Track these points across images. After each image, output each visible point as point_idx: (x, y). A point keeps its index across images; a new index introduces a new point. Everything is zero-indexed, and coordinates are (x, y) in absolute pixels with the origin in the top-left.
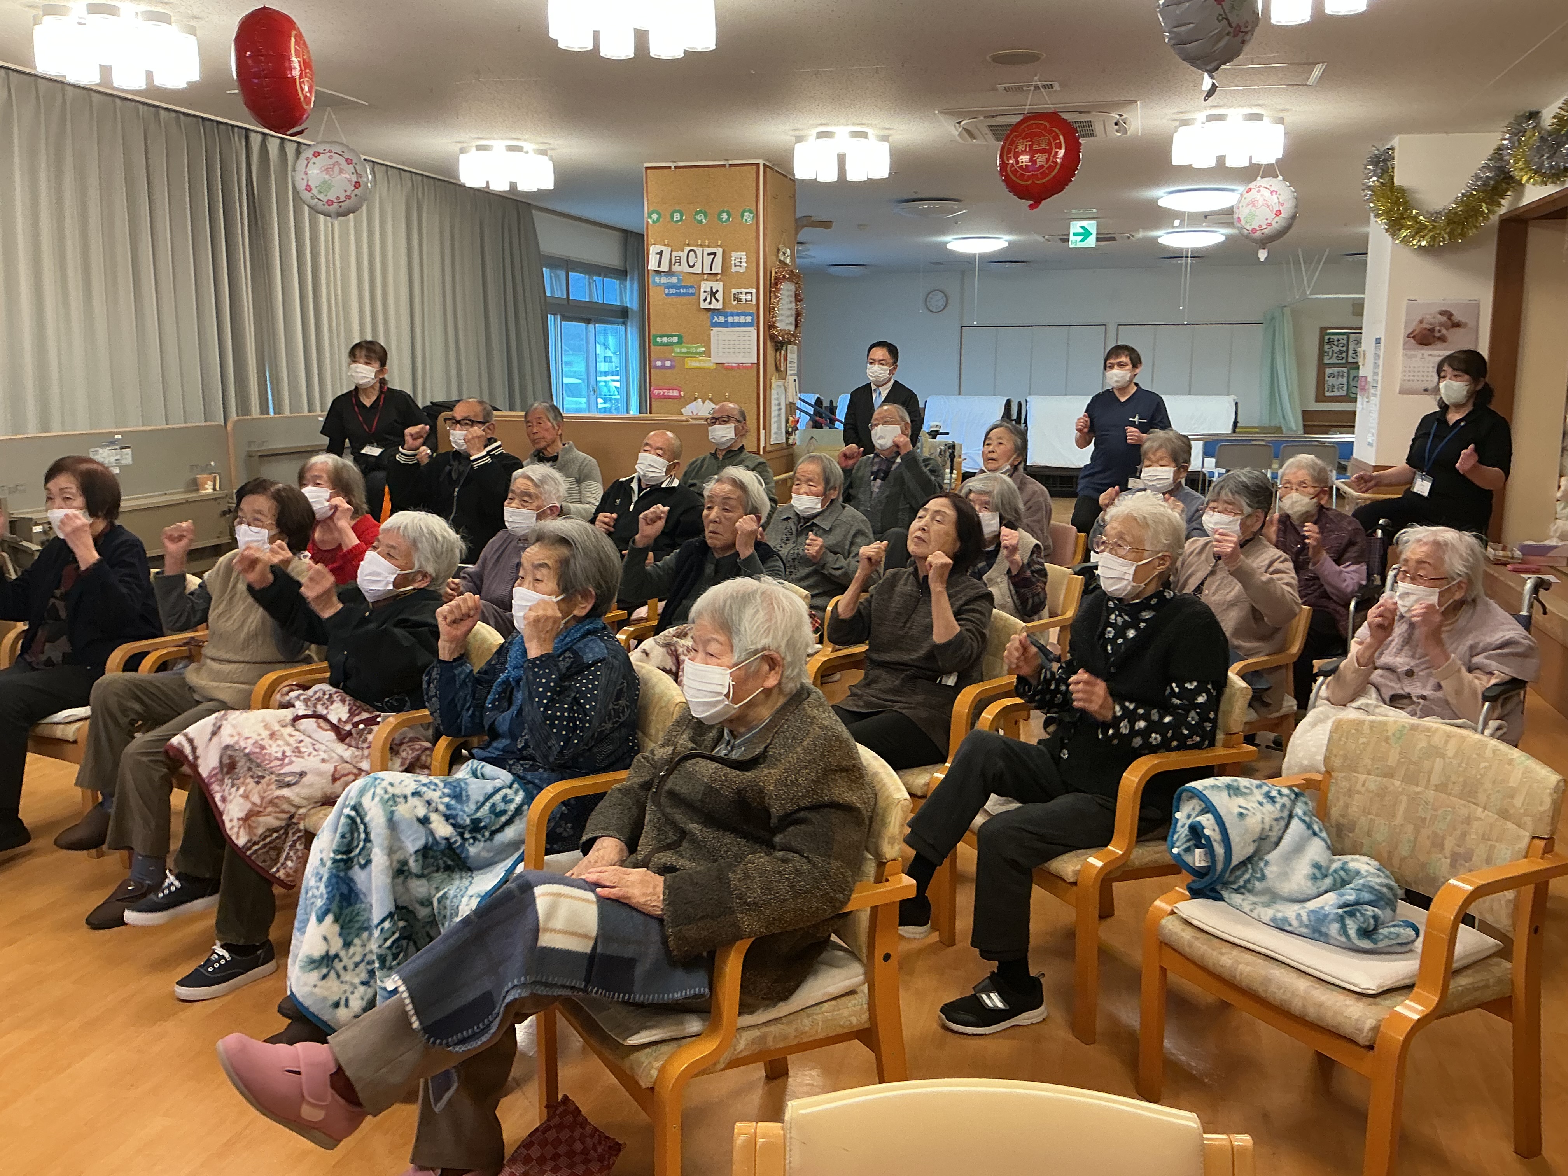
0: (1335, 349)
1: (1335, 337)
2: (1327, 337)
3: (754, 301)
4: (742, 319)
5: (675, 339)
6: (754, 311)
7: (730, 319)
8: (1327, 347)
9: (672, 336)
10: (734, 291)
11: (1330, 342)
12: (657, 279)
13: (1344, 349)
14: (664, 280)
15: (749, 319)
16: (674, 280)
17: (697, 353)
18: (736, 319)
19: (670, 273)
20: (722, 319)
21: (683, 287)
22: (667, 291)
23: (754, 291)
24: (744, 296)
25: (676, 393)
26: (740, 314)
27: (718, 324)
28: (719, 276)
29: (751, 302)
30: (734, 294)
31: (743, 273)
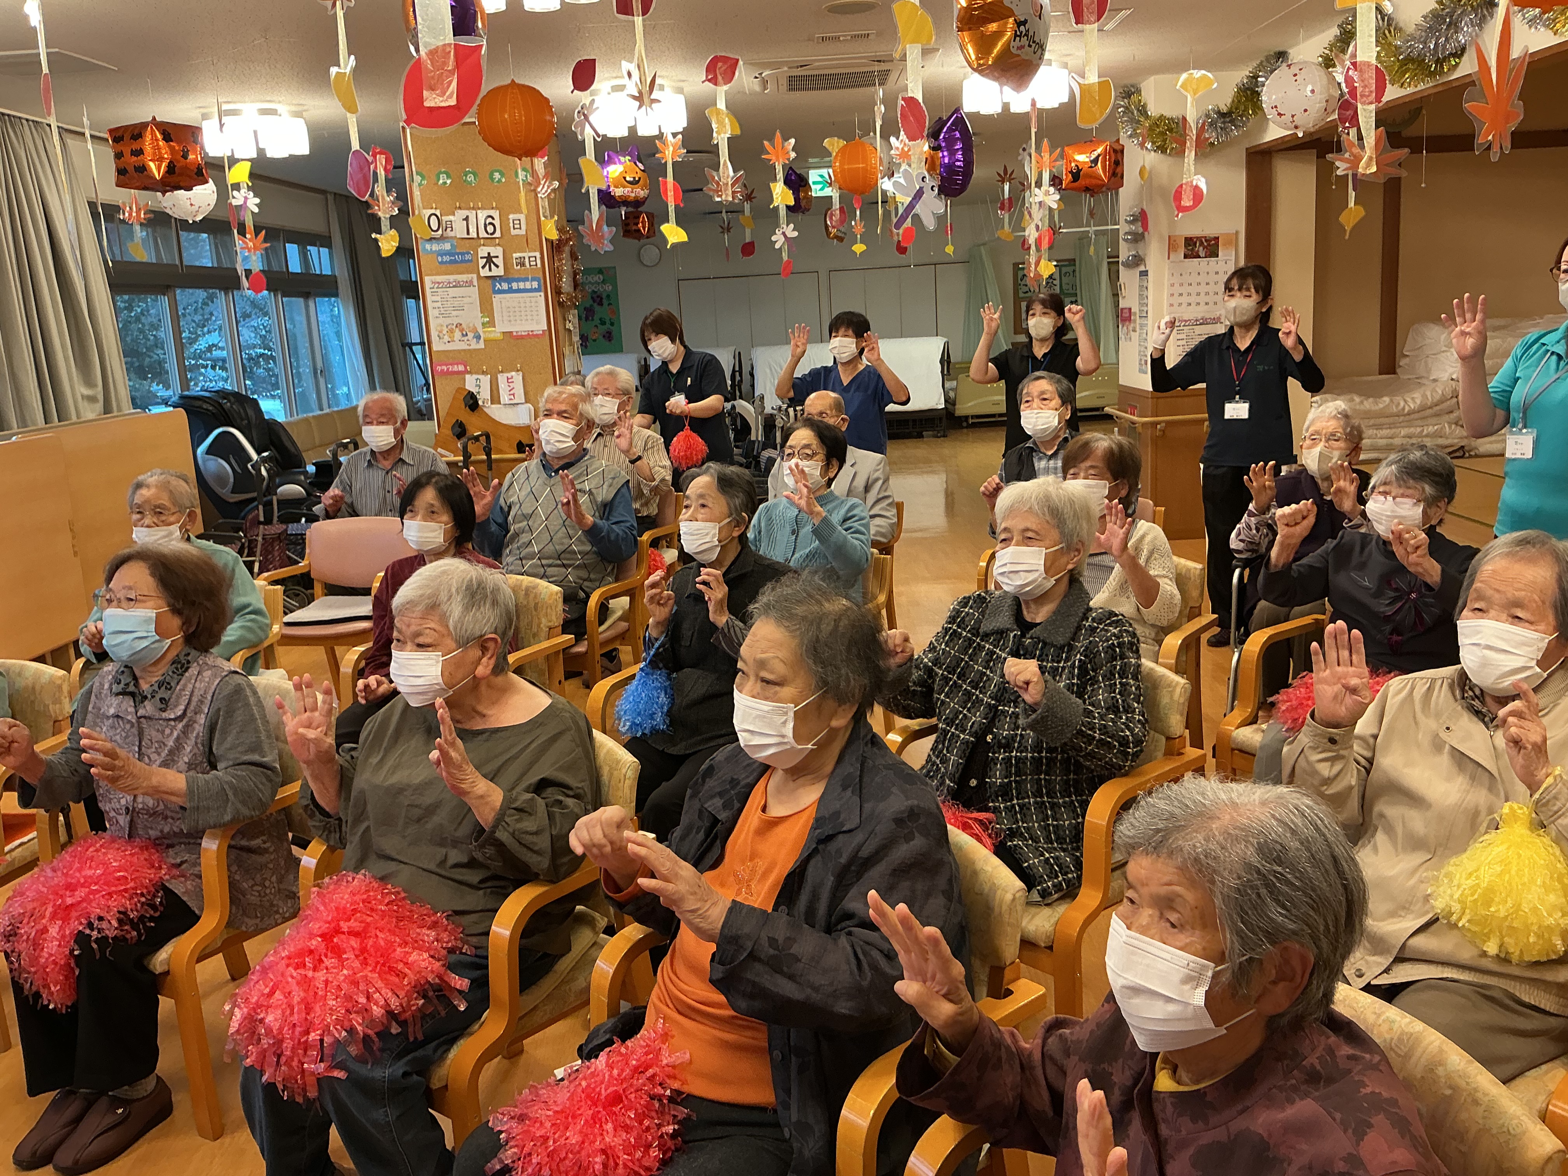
3: (539, 265)
4: (528, 285)
6: (541, 275)
10: (516, 256)
12: (428, 247)
14: (435, 247)
15: (535, 285)
16: (447, 246)
18: (522, 285)
19: (442, 238)
20: (505, 286)
21: (458, 254)
22: (440, 259)
23: (538, 255)
24: (527, 260)
25: (461, 368)
26: (525, 280)
27: (501, 292)
28: (497, 241)
29: (535, 267)
30: (516, 258)
31: (523, 236)
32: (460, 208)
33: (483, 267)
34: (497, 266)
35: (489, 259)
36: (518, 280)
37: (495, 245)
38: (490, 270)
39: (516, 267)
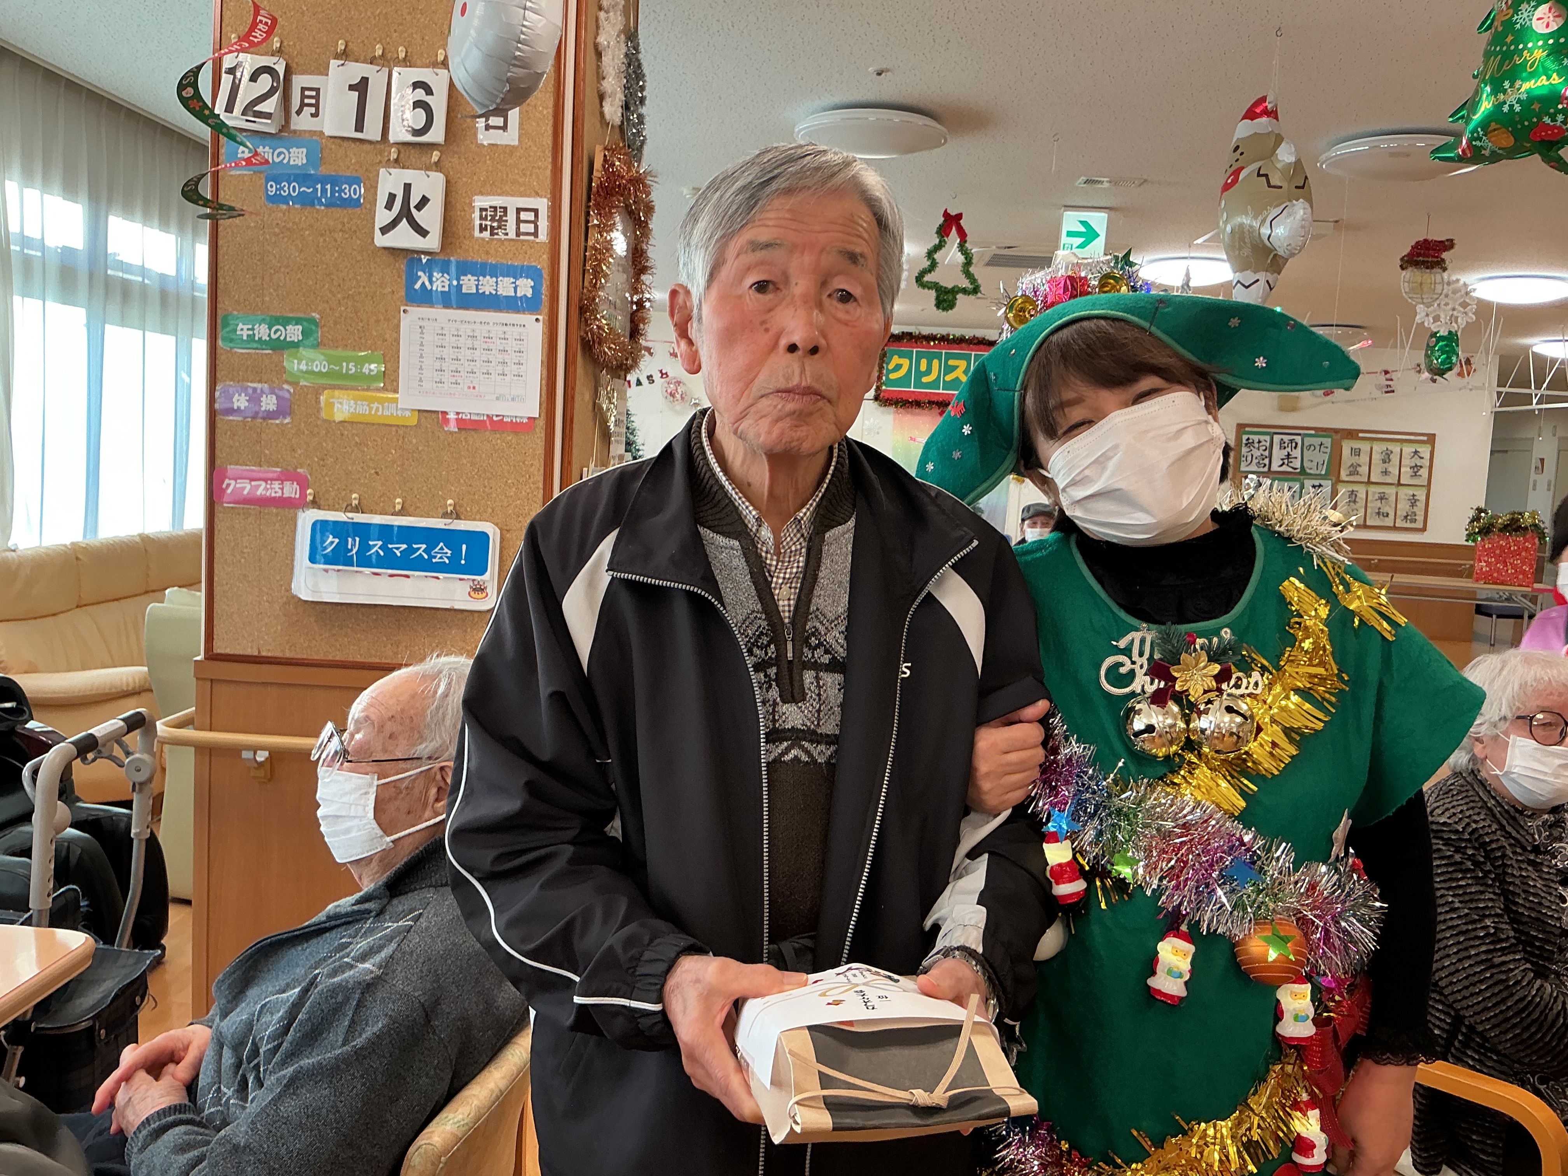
0: (1256, 453)
1: (1256, 438)
2: (1245, 437)
3: (543, 236)
4: (505, 287)
5: (294, 333)
6: (543, 263)
7: (469, 284)
8: (1244, 450)
9: (285, 322)
10: (481, 202)
11: (1249, 444)
13: (1267, 453)
15: (525, 287)
16: (298, 157)
17: (359, 376)
18: (488, 285)
19: (285, 134)
20: (440, 283)
21: (324, 180)
22: (272, 191)
23: (542, 204)
24: (511, 217)
25: (291, 490)
26: (498, 271)
27: (425, 298)
28: (436, 156)
29: (532, 238)
30: (482, 210)
31: (510, 150)
32: (345, 55)
36: (481, 270)
37: (428, 168)
39: (477, 233)
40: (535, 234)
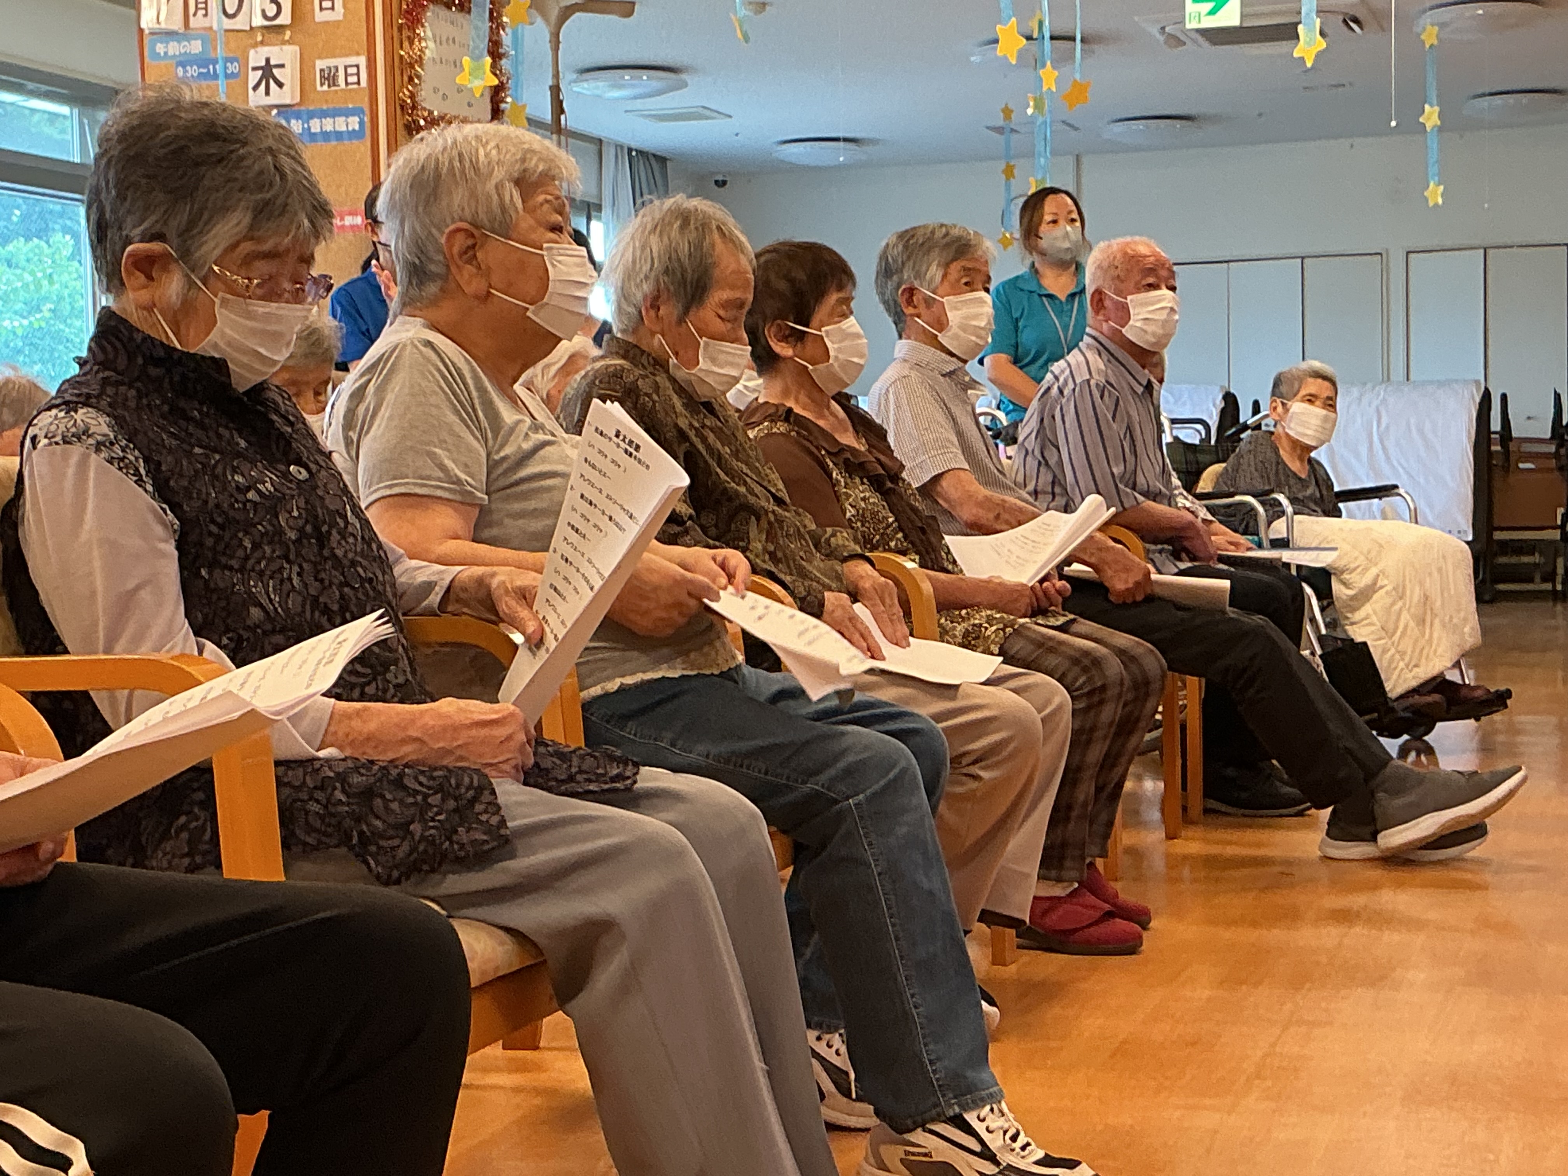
3: (364, 83)
4: (340, 124)
6: (365, 104)
7: (315, 125)
10: (320, 64)
12: (160, 48)
14: (174, 48)
15: (354, 123)
16: (196, 47)
18: (328, 125)
19: (186, 32)
21: (214, 62)
22: (181, 74)
23: (362, 61)
24: (341, 73)
26: (334, 113)
28: (288, 34)
29: (356, 86)
30: (322, 70)
31: (337, 23)
33: (255, 88)
34: (280, 85)
35: (267, 71)
36: (323, 114)
37: (284, 43)
38: (267, 93)
39: (319, 88)
40: (358, 83)
